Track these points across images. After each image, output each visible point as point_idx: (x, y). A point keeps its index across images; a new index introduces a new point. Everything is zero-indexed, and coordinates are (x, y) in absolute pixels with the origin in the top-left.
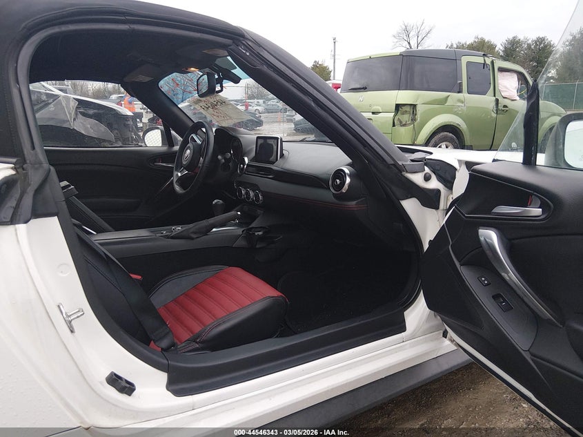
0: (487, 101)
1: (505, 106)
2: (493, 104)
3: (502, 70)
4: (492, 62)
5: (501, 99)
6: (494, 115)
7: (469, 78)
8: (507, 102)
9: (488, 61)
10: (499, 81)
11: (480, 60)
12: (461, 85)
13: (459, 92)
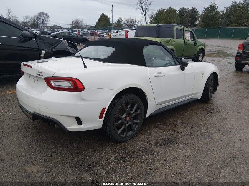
0: (181, 41)
1: (187, 43)
2: (183, 42)
3: (186, 31)
4: (183, 28)
5: (185, 40)
6: (183, 46)
7: (176, 34)
8: (187, 41)
9: (182, 28)
10: (185, 35)
11: (180, 28)
12: (174, 36)
13: (173, 38)
